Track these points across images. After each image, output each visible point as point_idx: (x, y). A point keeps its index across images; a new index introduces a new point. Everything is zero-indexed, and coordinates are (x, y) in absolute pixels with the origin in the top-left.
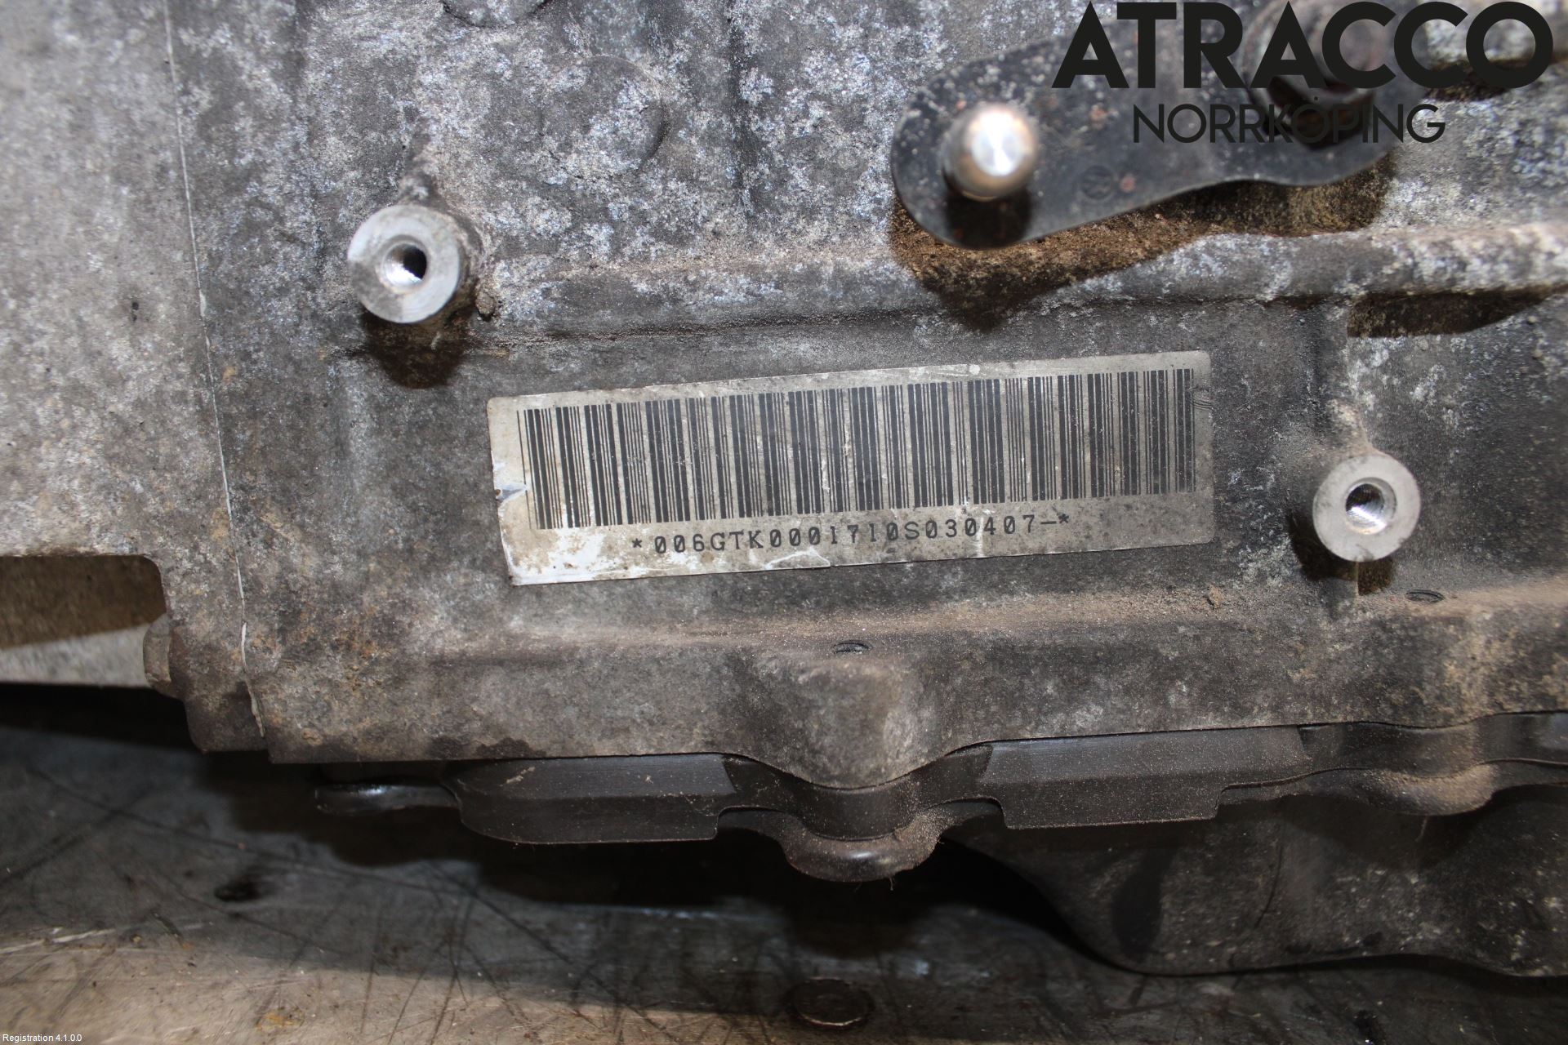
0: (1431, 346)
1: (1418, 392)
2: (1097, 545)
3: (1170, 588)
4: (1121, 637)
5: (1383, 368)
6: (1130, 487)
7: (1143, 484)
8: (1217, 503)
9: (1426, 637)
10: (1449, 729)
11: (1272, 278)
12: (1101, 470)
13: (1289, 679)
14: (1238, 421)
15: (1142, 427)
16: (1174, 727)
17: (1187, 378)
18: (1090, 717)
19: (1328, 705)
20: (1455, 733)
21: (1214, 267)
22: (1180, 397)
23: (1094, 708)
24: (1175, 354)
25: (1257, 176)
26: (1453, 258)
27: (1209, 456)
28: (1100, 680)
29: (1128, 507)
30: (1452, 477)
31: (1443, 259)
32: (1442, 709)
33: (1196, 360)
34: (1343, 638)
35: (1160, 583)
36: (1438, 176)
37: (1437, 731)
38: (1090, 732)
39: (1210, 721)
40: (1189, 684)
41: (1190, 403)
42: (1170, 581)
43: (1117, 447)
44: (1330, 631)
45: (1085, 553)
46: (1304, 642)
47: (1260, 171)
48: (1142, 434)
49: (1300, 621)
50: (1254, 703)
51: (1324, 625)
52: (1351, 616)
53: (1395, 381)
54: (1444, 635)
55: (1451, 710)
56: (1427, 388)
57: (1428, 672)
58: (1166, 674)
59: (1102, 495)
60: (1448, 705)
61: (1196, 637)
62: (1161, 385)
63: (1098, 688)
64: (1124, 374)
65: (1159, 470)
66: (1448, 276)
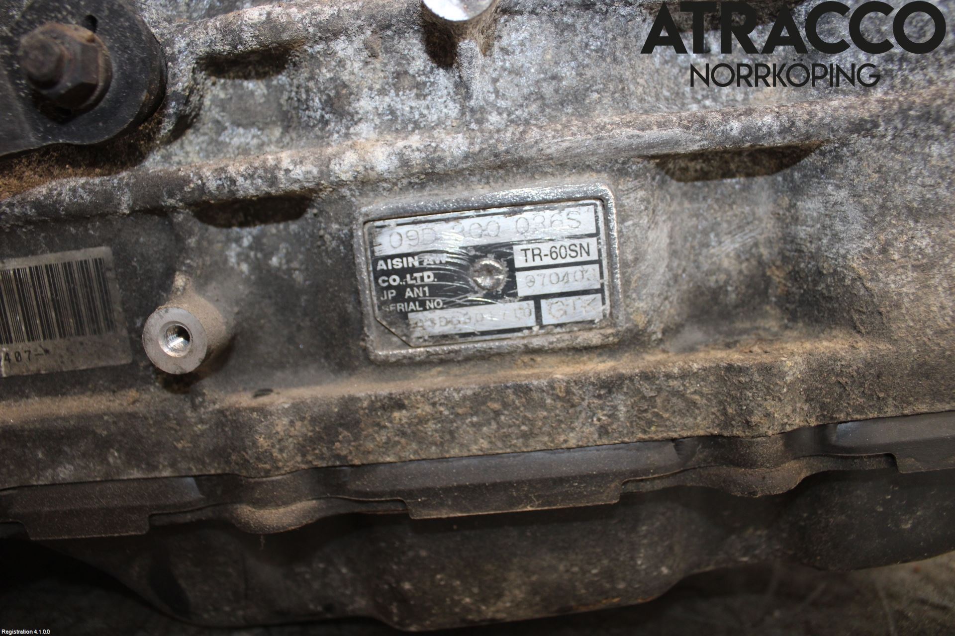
0: (279, 231)
1: (275, 261)
2: (67, 367)
3: (114, 392)
4: (72, 423)
5: (250, 247)
6: (80, 331)
7: (87, 329)
8: (131, 339)
9: (241, 420)
10: (269, 479)
11: (120, 199)
12: (62, 322)
13: (176, 447)
14: (134, 288)
15: (80, 295)
16: (116, 478)
17: (101, 263)
18: (67, 472)
19: (203, 463)
20: (273, 481)
21: (85, 196)
22: (99, 275)
23: (67, 466)
24: (91, 249)
25: (61, 141)
26: (227, 177)
27: (121, 310)
28: (66, 449)
29: (81, 343)
30: (305, 314)
31: (220, 179)
32: (261, 466)
33: (103, 252)
34: (202, 421)
35: (108, 389)
36: (267, 124)
37: (260, 480)
38: (69, 480)
39: (136, 474)
40: (118, 451)
41: (105, 280)
42: (113, 387)
43: (68, 308)
44: (192, 417)
45: (62, 373)
46: (178, 424)
47: (62, 138)
48: (81, 299)
49: (175, 411)
50: (159, 462)
51: (189, 413)
52: (205, 408)
53: (259, 255)
54: (250, 419)
55: (268, 466)
56: (280, 258)
57: (248, 443)
58: (103, 445)
59: (65, 336)
60: (265, 463)
61: (114, 423)
62: (87, 269)
63: (67, 454)
64: (65, 264)
65: (94, 320)
66: (227, 190)
